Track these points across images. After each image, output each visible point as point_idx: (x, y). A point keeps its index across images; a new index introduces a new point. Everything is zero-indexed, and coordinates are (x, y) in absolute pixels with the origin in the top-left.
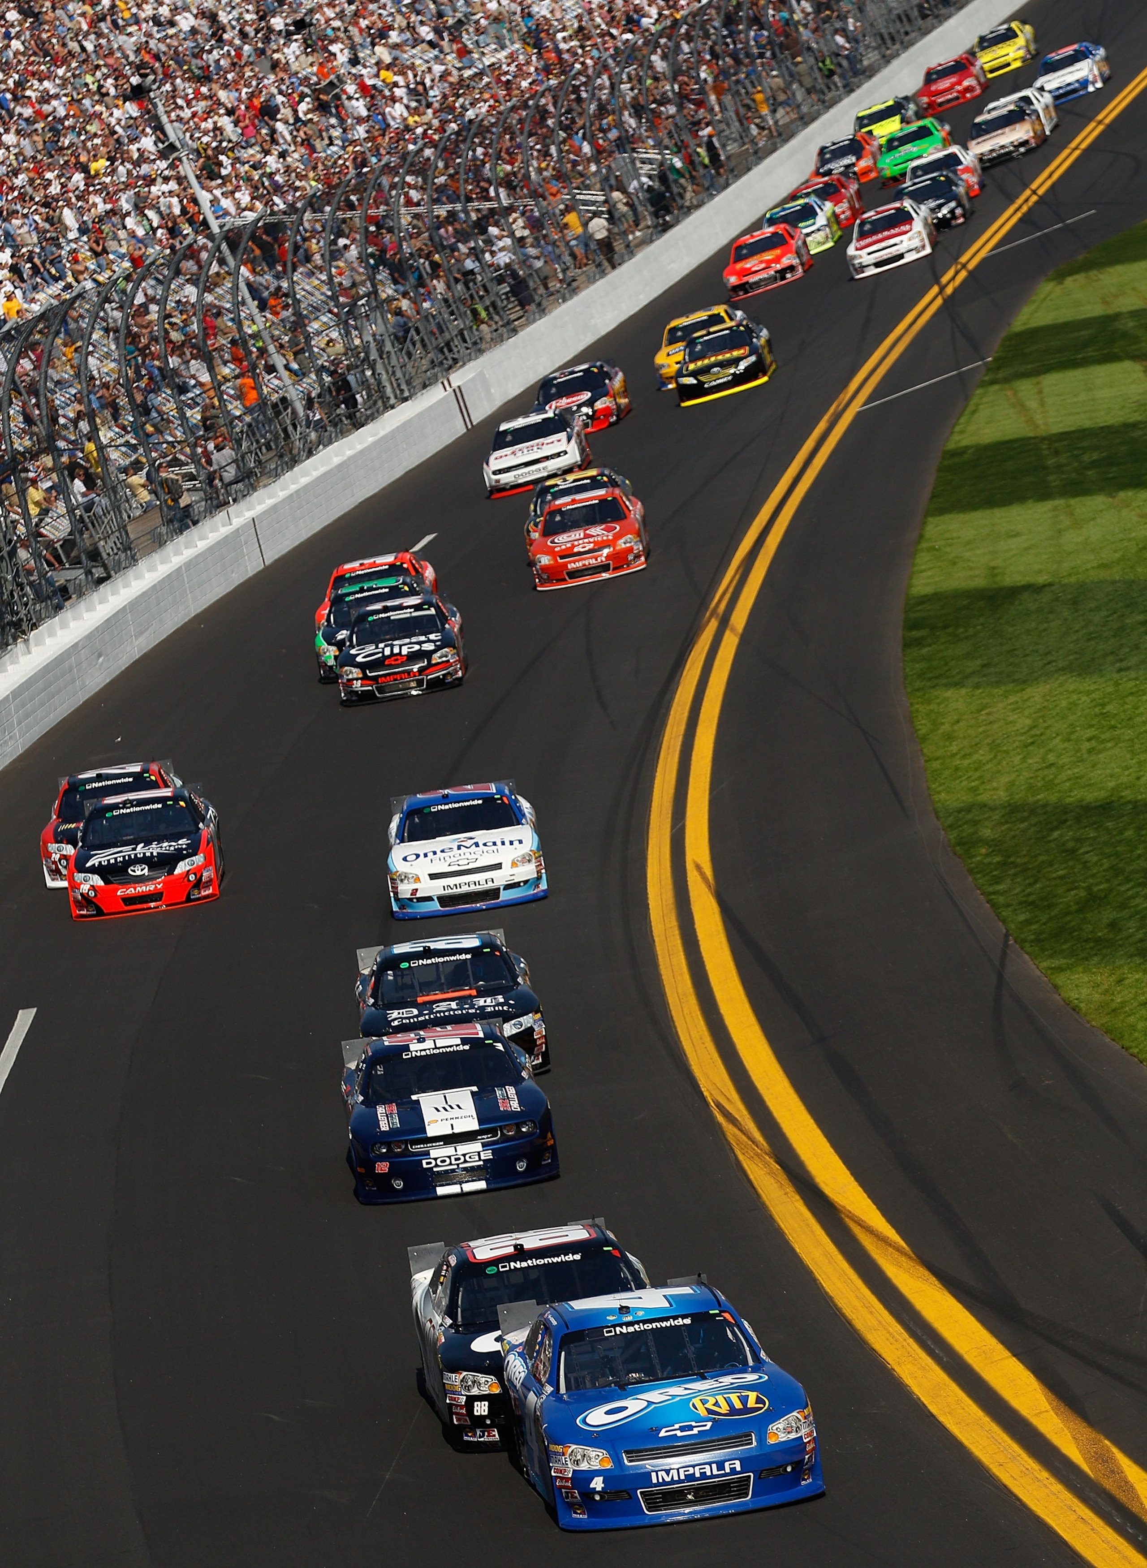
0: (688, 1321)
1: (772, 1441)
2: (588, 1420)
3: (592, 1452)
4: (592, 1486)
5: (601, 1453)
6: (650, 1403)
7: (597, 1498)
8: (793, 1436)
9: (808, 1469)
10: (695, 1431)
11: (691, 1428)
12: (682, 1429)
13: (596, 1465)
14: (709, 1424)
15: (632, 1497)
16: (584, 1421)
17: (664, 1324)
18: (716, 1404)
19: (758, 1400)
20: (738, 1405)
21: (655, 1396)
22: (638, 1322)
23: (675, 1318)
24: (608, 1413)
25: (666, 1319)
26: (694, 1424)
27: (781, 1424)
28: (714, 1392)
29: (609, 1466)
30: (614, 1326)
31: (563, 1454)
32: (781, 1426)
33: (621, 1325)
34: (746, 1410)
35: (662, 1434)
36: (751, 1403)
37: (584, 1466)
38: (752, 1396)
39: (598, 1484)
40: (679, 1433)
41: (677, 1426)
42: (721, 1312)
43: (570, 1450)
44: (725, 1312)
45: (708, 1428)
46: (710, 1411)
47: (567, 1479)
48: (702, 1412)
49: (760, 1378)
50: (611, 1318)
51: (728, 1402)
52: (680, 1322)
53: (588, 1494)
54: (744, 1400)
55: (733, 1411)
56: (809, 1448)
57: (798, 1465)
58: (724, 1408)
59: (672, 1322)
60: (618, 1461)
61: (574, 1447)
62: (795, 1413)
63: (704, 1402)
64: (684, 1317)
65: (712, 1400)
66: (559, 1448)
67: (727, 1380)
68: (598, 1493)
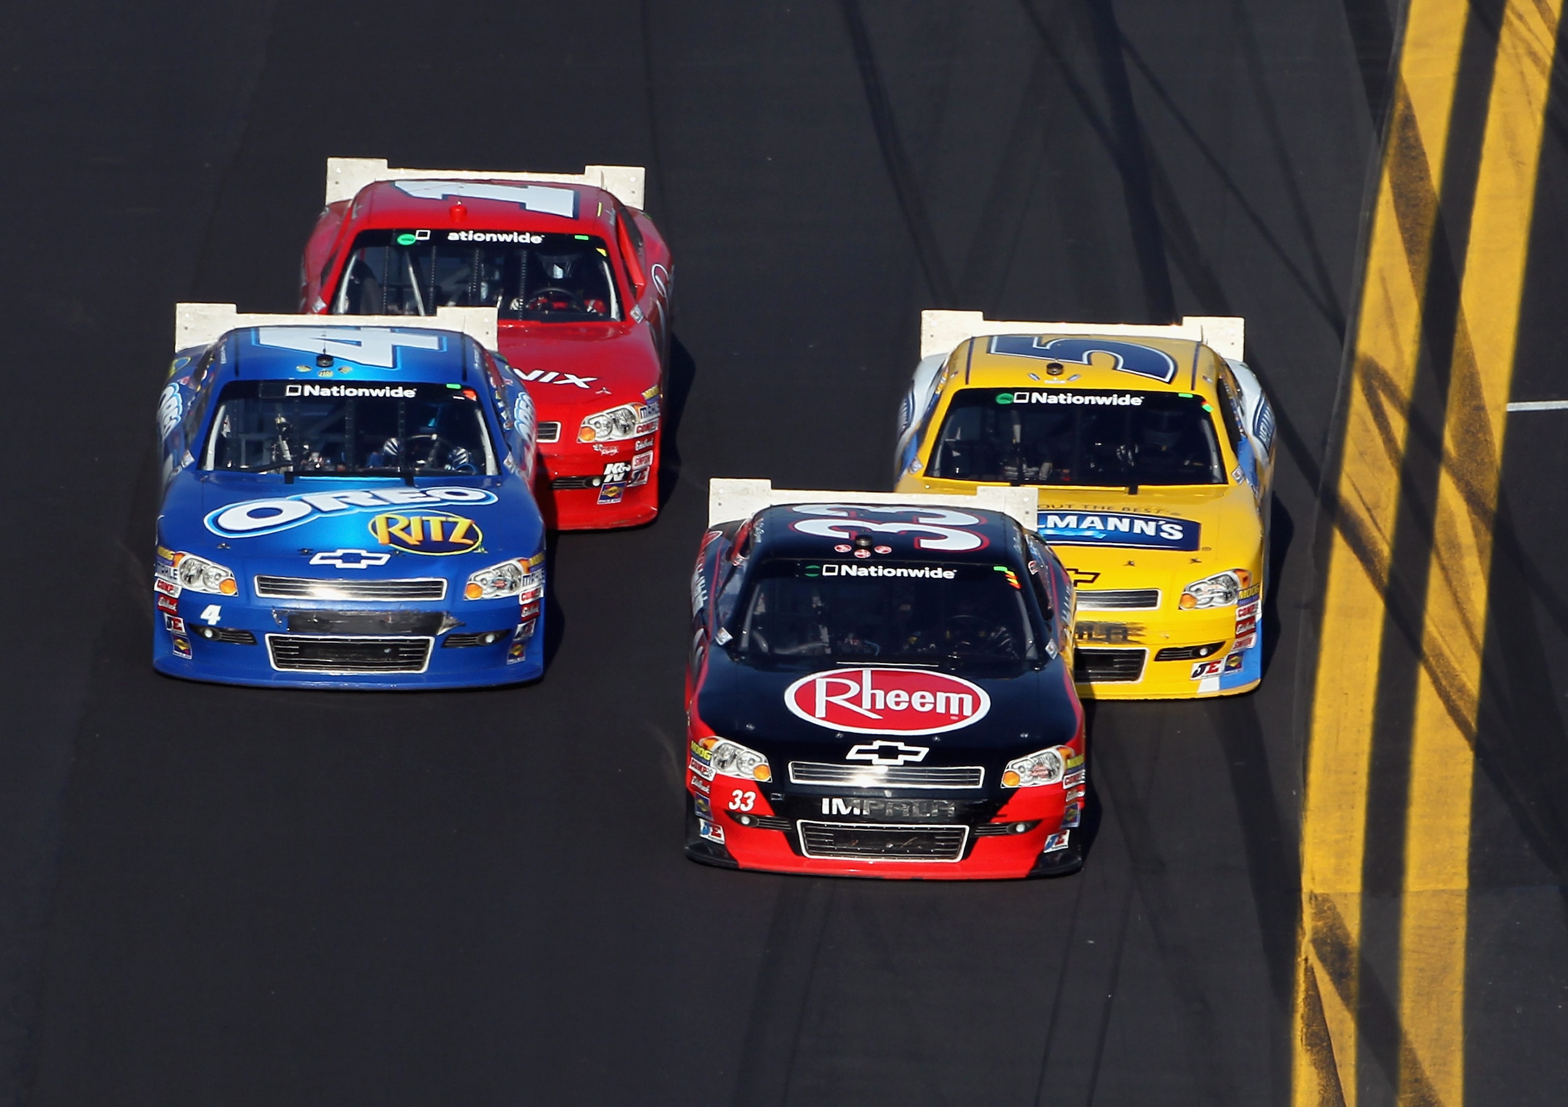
0: (410, 394)
1: (470, 596)
2: (221, 521)
3: (213, 569)
4: (204, 616)
5: (225, 572)
6: (315, 509)
7: (209, 634)
8: (505, 593)
9: (521, 643)
10: (363, 564)
11: (358, 558)
12: (346, 558)
13: (213, 588)
14: (386, 557)
15: (257, 641)
16: (215, 521)
17: (375, 393)
18: (407, 529)
19: (470, 533)
20: (436, 535)
21: (325, 500)
22: (338, 383)
23: (394, 386)
24: (253, 514)
25: (380, 385)
26: (364, 553)
27: (489, 574)
28: (408, 509)
29: (231, 592)
30: (303, 383)
31: (173, 564)
32: (489, 577)
33: (313, 383)
34: (445, 545)
35: (316, 560)
36: (456, 536)
37: (197, 586)
38: (463, 524)
39: (212, 615)
40: (339, 564)
41: (339, 553)
42: (464, 388)
43: (183, 560)
44: (468, 388)
45: (382, 562)
46: (393, 539)
47: (172, 601)
48: (382, 537)
49: (488, 498)
50: (302, 369)
51: (425, 528)
52: (400, 393)
53: (196, 627)
54: (448, 528)
55: (426, 543)
56: (525, 614)
57: (505, 637)
58: (415, 537)
59: (388, 392)
60: (245, 587)
61: (188, 556)
62: (514, 562)
63: (390, 522)
64: (407, 386)
65: (403, 522)
66: (169, 554)
67: (438, 494)
68: (211, 627)
